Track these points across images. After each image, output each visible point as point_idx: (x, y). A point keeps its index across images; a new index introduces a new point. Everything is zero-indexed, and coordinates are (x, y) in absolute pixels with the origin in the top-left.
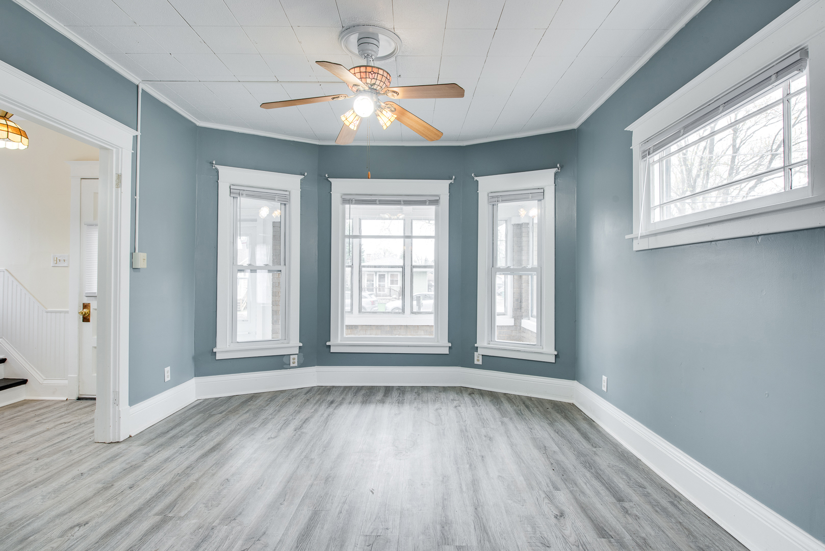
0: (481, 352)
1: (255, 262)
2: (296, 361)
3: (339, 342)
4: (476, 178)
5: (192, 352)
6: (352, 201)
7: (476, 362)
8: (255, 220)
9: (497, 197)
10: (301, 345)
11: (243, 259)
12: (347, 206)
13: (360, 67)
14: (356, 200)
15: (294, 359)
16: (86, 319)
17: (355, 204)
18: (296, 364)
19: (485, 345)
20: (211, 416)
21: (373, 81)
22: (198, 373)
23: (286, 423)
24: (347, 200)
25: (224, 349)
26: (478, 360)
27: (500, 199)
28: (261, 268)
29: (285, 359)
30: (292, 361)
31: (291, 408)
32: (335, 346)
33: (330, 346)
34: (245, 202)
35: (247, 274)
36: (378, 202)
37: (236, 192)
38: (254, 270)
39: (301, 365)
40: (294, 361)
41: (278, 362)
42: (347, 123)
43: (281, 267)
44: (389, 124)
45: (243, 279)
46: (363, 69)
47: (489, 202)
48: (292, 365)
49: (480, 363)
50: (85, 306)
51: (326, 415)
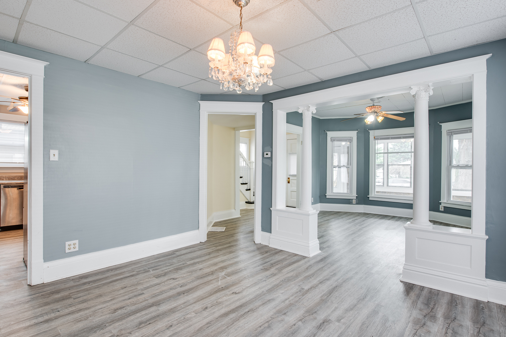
0: (443, 205)
1: (340, 164)
2: (355, 202)
3: (373, 196)
4: (440, 124)
5: (319, 195)
6: (378, 138)
7: (440, 210)
8: (340, 146)
9: (451, 132)
10: (357, 196)
11: (336, 163)
12: (377, 141)
13: (370, 106)
14: (380, 138)
15: (354, 201)
16: (289, 182)
17: (380, 140)
18: (355, 203)
19: (445, 201)
20: (325, 214)
21: (374, 110)
22: (321, 202)
23: (350, 219)
24: (375, 138)
25: (329, 194)
26: (442, 209)
27: (453, 133)
28: (342, 166)
29: (351, 201)
30: (353, 202)
31: (352, 216)
32: (371, 197)
33: (369, 197)
34: (336, 143)
35: (337, 169)
36: (390, 138)
37: (333, 140)
38: (339, 167)
39: (357, 204)
40: (354, 202)
41: (348, 201)
42: (367, 122)
43: (349, 166)
44: (381, 121)
45: (335, 171)
46: (371, 107)
47: (448, 135)
48: (353, 203)
49: (443, 210)
50: (289, 178)
51: (364, 219)
